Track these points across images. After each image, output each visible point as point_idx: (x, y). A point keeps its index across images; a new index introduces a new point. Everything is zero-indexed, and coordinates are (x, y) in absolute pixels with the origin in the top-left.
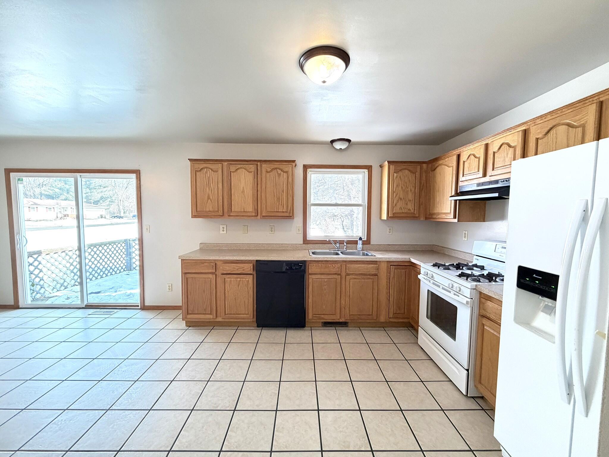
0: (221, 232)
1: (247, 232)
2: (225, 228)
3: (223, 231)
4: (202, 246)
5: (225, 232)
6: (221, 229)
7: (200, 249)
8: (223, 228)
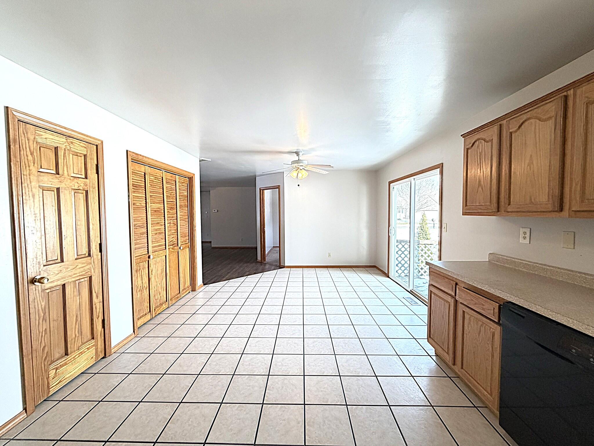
0: (521, 240)
1: (572, 247)
2: (528, 234)
3: (525, 238)
4: (492, 257)
5: (527, 241)
6: (522, 235)
7: (489, 261)
8: (525, 233)
